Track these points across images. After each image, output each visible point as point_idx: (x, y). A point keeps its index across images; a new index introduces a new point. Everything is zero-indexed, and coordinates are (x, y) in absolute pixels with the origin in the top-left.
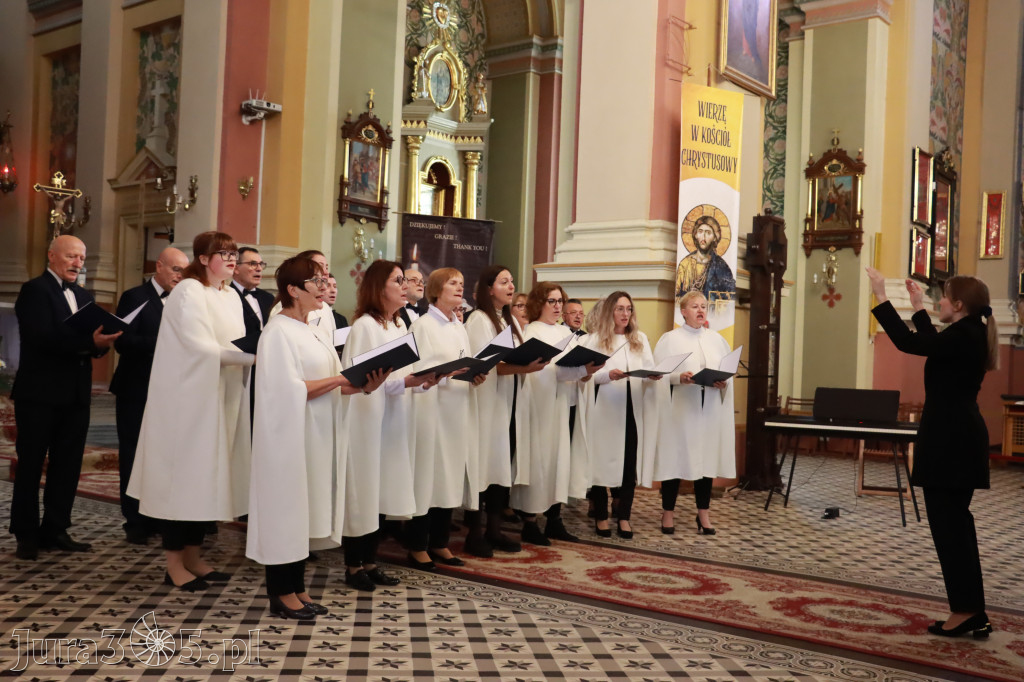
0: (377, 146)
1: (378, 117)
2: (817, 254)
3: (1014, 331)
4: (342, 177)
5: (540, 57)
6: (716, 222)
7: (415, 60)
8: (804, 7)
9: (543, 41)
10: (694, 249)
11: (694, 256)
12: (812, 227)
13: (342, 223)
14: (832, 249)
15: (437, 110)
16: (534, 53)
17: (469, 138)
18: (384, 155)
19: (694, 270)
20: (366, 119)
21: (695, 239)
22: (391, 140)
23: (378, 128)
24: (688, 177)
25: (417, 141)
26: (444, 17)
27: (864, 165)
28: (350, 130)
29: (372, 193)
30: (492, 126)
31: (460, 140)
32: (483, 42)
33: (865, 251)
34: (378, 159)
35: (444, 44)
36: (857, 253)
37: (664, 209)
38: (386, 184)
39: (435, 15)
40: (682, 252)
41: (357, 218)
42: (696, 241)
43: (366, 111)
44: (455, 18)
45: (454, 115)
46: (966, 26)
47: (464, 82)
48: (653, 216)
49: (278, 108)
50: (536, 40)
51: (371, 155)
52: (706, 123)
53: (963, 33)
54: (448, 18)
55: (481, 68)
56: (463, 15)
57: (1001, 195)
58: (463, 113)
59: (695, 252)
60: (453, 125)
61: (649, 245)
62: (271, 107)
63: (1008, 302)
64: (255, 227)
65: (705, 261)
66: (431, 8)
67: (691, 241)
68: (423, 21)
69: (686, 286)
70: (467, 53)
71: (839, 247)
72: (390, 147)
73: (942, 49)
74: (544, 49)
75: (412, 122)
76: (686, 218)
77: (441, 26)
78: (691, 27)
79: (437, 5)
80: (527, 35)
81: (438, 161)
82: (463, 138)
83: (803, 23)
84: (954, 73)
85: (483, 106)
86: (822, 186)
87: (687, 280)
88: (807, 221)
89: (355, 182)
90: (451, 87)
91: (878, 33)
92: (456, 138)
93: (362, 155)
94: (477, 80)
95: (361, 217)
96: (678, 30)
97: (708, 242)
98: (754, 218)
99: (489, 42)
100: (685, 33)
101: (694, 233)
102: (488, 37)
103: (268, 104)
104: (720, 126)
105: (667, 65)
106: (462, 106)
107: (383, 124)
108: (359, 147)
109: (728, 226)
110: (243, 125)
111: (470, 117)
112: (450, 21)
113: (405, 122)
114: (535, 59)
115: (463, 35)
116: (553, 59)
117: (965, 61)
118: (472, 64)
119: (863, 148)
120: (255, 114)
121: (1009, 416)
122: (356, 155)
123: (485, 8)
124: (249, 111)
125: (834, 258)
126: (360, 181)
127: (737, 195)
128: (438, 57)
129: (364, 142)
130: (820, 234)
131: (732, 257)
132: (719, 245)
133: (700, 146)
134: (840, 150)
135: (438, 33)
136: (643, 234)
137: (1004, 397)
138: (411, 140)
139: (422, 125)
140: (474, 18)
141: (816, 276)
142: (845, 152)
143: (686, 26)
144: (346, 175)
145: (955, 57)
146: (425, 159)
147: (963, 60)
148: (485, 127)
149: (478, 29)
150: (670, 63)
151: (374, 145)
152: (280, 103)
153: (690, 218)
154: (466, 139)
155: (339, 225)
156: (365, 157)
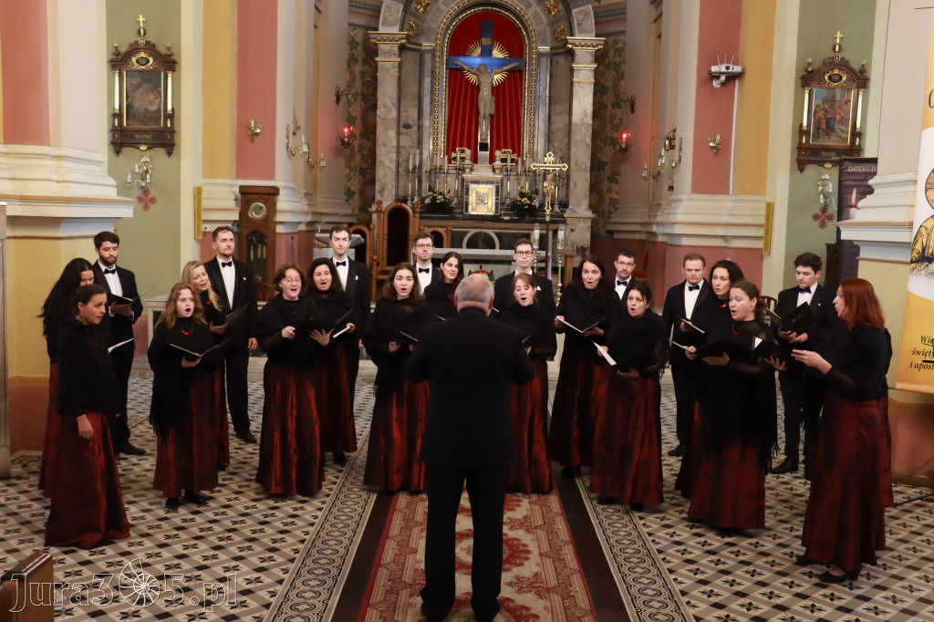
0: (847, 89)
1: (847, 58)
4: (802, 124)
13: (801, 170)
18: (857, 95)
20: (832, 64)
22: (868, 79)
23: (849, 70)
28: (808, 78)
29: (840, 137)
34: (847, 102)
38: (858, 125)
41: (821, 163)
43: (831, 54)
49: (737, 69)
51: (837, 98)
62: (730, 70)
64: (728, 179)
72: (866, 87)
89: (818, 128)
93: (826, 100)
95: (826, 161)
103: (727, 68)
107: (855, 64)
108: (820, 93)
110: (715, 88)
120: (719, 77)
122: (818, 102)
124: (716, 76)
126: (824, 126)
129: (828, 87)
144: (805, 123)
151: (843, 88)
152: (738, 65)
155: (799, 172)
156: (832, 100)
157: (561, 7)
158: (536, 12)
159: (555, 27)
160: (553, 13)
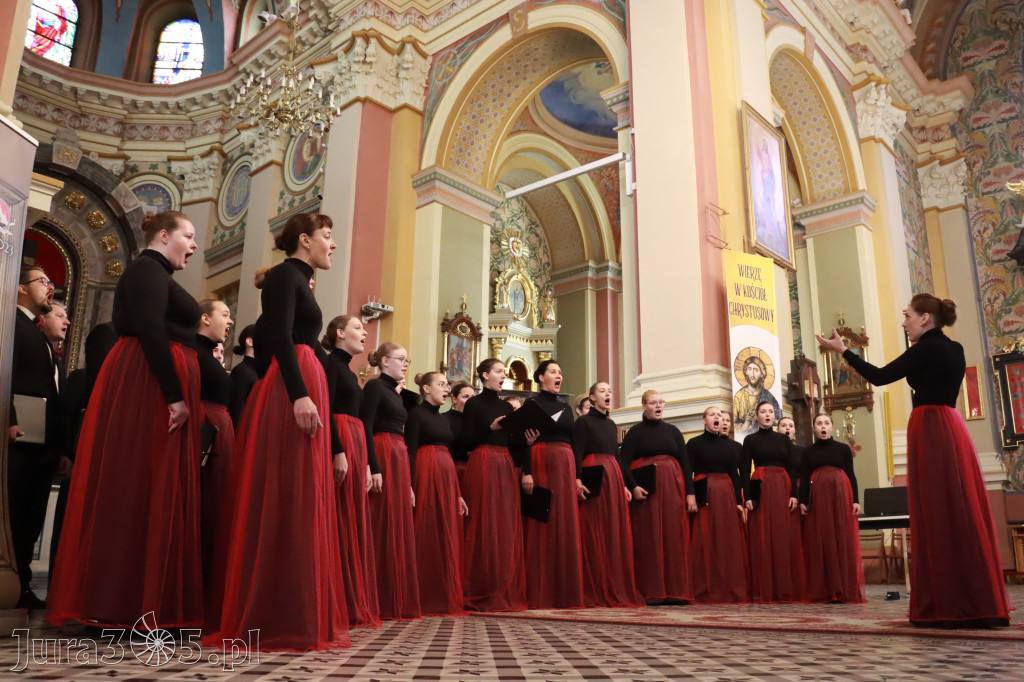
0: (470, 339)
1: (470, 316)
2: (837, 414)
3: (1004, 477)
4: (442, 363)
5: (595, 278)
6: (761, 361)
7: (497, 280)
8: (803, 222)
9: (597, 264)
10: (746, 383)
11: (746, 389)
12: (830, 392)
14: (849, 408)
15: (515, 319)
16: (590, 274)
17: (542, 341)
18: (476, 346)
19: (748, 401)
20: (461, 318)
21: (746, 375)
22: (481, 335)
23: (470, 325)
24: (736, 325)
25: (500, 343)
26: (518, 248)
27: (867, 339)
28: (447, 326)
30: (559, 331)
31: (534, 342)
32: (549, 269)
33: (877, 407)
34: (470, 350)
35: (519, 268)
36: (870, 410)
37: (716, 355)
39: (511, 246)
40: (736, 387)
42: (747, 378)
43: (458, 311)
44: (527, 249)
45: (529, 323)
46: (926, 240)
47: (536, 298)
48: (707, 361)
49: (390, 309)
50: (591, 264)
51: (465, 346)
52: (746, 281)
53: (925, 244)
54: (522, 249)
55: (548, 288)
56: (533, 248)
57: (975, 368)
58: (536, 323)
59: (747, 386)
60: (528, 331)
61: (707, 384)
62: (385, 308)
63: (995, 454)
65: (756, 393)
66: (508, 242)
67: (743, 377)
68: (501, 252)
69: (742, 415)
70: (537, 277)
71: (855, 407)
72: (480, 340)
73: (913, 255)
74: (598, 271)
75: (495, 327)
76: (737, 358)
77: (516, 255)
78: (725, 213)
79: (512, 239)
80: (584, 260)
81: (517, 359)
82: (536, 341)
83: (805, 234)
84: (924, 274)
85: (552, 316)
86: (835, 358)
87: (742, 410)
88: (825, 387)
89: (453, 367)
90: (526, 302)
91: (864, 238)
92: (531, 341)
93: (457, 346)
94: (546, 297)
96: (715, 215)
97: (757, 378)
98: (792, 362)
99: (554, 269)
100: (721, 218)
101: (745, 370)
102: (553, 265)
103: (383, 306)
104: (757, 284)
105: (708, 241)
106: (535, 316)
107: (474, 322)
108: (455, 339)
109: (772, 364)
111: (541, 325)
112: (523, 251)
113: (490, 328)
114: (592, 279)
115: (533, 263)
116: (606, 278)
117: (930, 266)
118: (541, 286)
119: (864, 323)
120: (372, 314)
121: (1019, 538)
122: (453, 346)
123: (549, 241)
124: (368, 312)
125: (851, 416)
126: (456, 366)
127: (776, 340)
128: (514, 278)
129: (460, 336)
130: (838, 397)
131: (777, 391)
132: (766, 381)
133: (743, 300)
134: (846, 329)
135: (514, 260)
136: (700, 376)
137: (1010, 523)
138: (495, 341)
139: (504, 329)
140: (541, 250)
141: (838, 431)
142: (850, 329)
143: (720, 212)
144: (445, 362)
145: (923, 263)
146: (507, 357)
147: (929, 265)
148: (554, 332)
149: (545, 259)
150: (711, 239)
151: (467, 338)
152: (392, 305)
153: (740, 358)
154: (539, 342)
156: (460, 347)
157: (119, 245)
158: (89, 244)
159: (109, 263)
160: (109, 249)
